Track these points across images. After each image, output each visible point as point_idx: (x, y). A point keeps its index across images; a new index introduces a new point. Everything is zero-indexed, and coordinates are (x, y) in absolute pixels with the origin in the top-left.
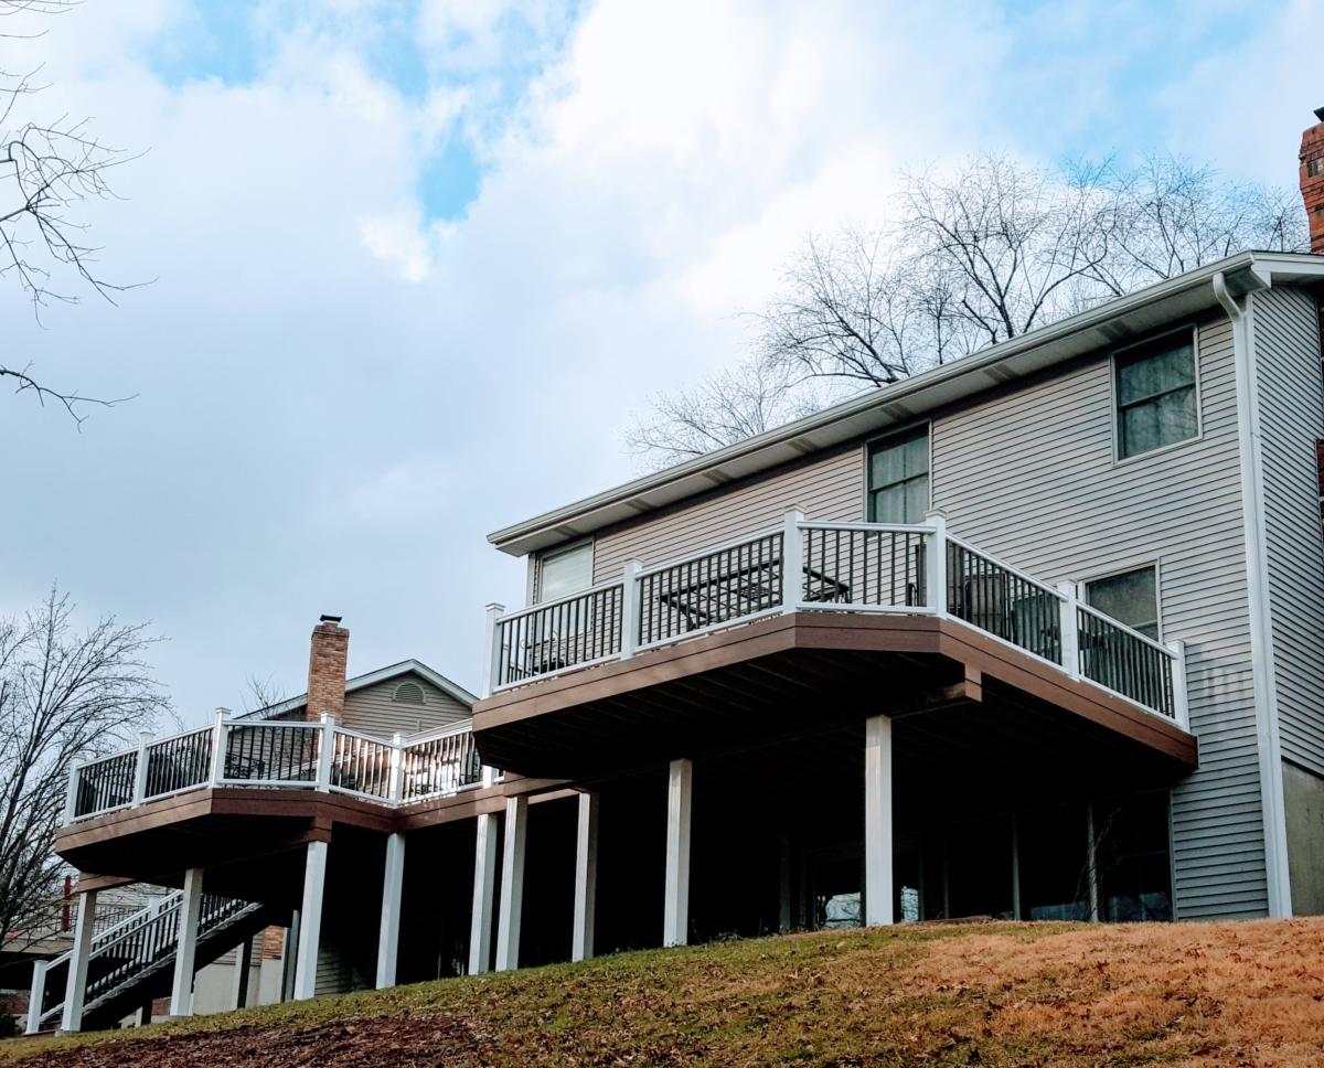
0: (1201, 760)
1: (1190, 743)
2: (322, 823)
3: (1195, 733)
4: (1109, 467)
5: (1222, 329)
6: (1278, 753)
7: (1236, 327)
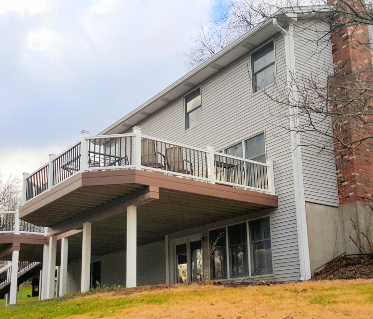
0: (279, 204)
1: (275, 199)
2: (17, 244)
3: (277, 195)
4: (250, 97)
5: (281, 40)
6: (303, 200)
7: (286, 38)
